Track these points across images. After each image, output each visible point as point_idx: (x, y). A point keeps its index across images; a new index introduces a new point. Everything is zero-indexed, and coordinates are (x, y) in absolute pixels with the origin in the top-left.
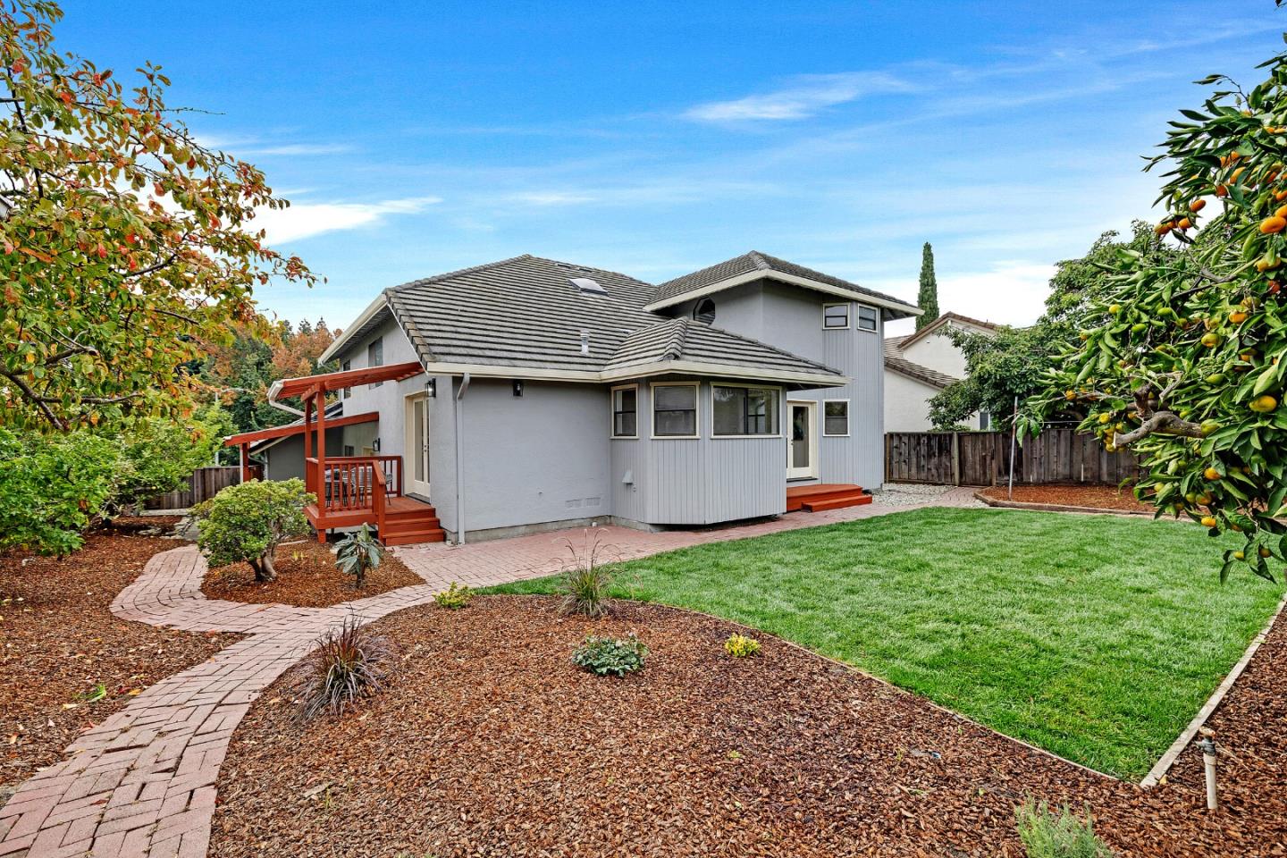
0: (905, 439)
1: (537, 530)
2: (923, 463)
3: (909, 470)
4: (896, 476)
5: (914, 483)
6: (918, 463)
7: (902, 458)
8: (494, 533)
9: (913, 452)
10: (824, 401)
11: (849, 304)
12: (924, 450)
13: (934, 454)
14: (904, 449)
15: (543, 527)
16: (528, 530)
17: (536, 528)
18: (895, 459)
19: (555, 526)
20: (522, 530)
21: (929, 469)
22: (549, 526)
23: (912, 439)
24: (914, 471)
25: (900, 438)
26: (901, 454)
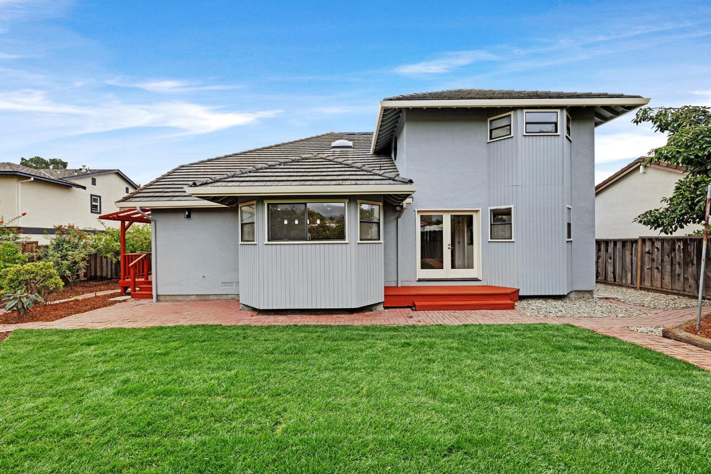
0: (658, 244)
1: (203, 299)
2: (678, 270)
3: (662, 278)
4: (647, 284)
5: (667, 293)
6: (673, 271)
7: (655, 265)
8: (176, 298)
9: (666, 258)
10: (490, 208)
11: (512, 113)
12: (679, 256)
13: (692, 261)
14: (657, 255)
15: (207, 298)
16: (197, 298)
17: (202, 298)
18: (647, 267)
19: (215, 298)
20: (193, 298)
21: (686, 279)
22: (211, 297)
23: (666, 245)
24: (667, 279)
25: (653, 243)
26: (653, 260)
